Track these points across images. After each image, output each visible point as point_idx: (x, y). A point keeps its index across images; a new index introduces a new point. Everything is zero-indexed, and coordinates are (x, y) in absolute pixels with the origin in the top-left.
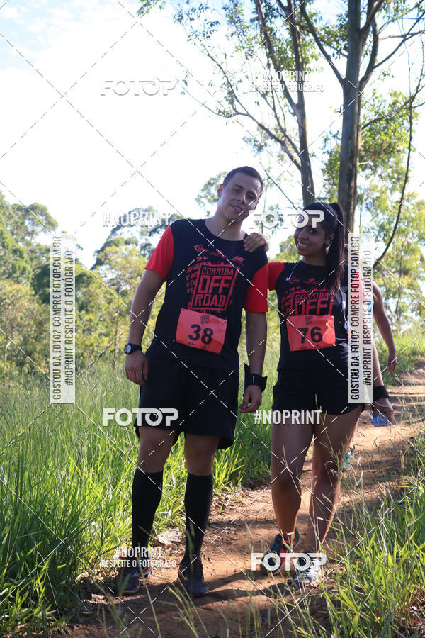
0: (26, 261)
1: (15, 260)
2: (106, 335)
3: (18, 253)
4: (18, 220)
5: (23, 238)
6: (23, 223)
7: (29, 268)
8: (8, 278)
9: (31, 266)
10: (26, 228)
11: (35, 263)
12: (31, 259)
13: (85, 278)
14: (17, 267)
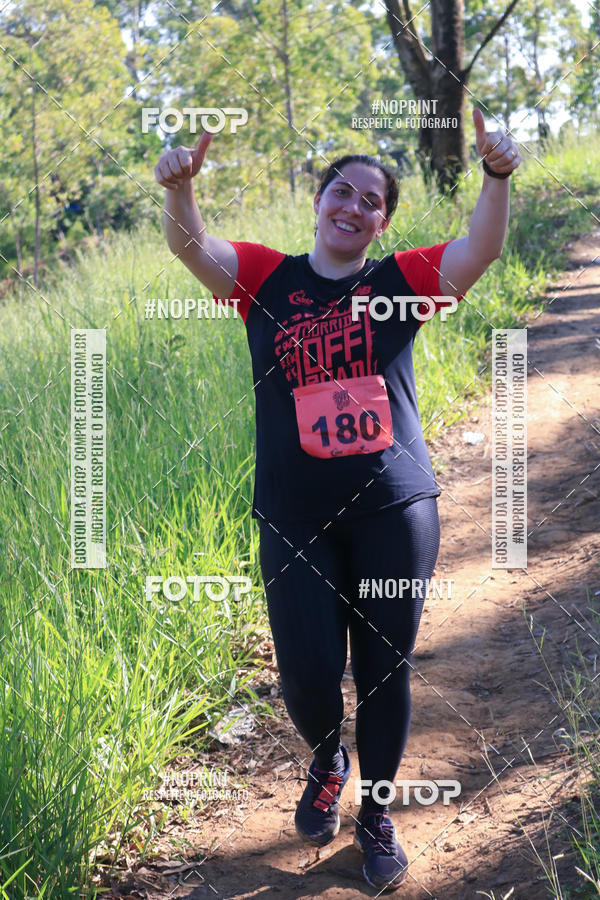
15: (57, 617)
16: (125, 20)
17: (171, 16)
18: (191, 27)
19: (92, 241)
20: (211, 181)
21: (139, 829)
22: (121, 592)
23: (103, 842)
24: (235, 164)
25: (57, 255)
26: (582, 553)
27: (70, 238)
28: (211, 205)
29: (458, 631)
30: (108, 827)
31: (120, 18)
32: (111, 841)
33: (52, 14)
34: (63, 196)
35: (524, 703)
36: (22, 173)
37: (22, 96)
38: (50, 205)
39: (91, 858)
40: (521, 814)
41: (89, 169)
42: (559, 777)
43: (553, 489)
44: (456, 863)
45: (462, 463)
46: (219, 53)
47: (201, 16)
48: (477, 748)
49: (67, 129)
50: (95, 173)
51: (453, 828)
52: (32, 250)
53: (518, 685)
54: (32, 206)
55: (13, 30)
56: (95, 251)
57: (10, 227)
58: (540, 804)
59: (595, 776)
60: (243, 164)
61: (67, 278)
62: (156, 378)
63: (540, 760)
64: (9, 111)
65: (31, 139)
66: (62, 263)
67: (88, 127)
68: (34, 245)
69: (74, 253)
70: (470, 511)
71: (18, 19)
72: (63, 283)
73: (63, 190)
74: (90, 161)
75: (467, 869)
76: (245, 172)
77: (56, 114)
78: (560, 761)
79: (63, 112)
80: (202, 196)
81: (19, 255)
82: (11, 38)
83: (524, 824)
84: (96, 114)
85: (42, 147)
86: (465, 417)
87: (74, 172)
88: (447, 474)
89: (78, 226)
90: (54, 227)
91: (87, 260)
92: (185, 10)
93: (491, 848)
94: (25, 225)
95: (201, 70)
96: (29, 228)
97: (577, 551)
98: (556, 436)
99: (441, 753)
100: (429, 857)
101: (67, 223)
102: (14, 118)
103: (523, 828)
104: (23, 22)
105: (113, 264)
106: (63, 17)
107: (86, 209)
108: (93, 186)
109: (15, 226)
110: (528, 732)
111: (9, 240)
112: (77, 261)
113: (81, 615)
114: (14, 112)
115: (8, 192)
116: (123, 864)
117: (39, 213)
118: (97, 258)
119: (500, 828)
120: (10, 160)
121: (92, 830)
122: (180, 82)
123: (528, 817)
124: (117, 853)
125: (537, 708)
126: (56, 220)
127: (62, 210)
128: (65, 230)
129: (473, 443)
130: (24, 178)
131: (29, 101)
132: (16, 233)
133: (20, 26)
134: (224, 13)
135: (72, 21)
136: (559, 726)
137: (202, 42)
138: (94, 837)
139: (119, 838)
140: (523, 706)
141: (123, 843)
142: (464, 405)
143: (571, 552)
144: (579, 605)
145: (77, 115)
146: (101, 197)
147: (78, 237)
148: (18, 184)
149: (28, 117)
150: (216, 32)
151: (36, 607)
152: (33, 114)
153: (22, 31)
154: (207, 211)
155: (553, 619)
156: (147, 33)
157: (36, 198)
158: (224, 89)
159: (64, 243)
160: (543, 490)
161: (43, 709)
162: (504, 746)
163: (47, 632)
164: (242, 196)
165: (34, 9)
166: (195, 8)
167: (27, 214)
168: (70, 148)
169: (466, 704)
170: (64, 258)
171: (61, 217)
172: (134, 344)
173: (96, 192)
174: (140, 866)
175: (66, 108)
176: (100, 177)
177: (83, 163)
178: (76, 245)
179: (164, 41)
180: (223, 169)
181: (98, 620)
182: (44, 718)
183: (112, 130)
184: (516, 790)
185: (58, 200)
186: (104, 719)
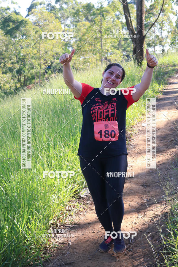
13: (24, 22)
15: (43, 165)
16: (62, 22)
17: (74, 21)
18: (78, 24)
19: (53, 75)
20: (82, 61)
21: (61, 217)
22: (58, 160)
23: (52, 220)
24: (88, 57)
25: (45, 79)
26: (170, 153)
27: (48, 74)
28: (82, 67)
29: (139, 171)
30: (54, 216)
31: (61, 22)
32: (54, 219)
33: (45, 20)
34: (46, 64)
35: (155, 189)
36: (37, 59)
37: (37, 40)
38: (43, 67)
39: (50, 223)
40: (153, 216)
41: (53, 58)
42: (163, 207)
43: (163, 138)
44: (137, 227)
45: (141, 131)
46: (85, 30)
47: (81, 22)
48: (143, 200)
49: (48, 48)
50: (54, 59)
51: (137, 219)
52: (39, 77)
53: (154, 185)
54: (39, 67)
55: (35, 24)
56: (54, 78)
57: (34, 71)
58: (158, 213)
59: (171, 207)
60: (90, 58)
61: (47, 84)
62: (68, 109)
63: (158, 203)
64: (34, 43)
65: (39, 50)
66: (46, 80)
67: (53, 48)
68: (39, 76)
69: (49, 78)
70: (143, 142)
71: (37, 22)
72: (46, 85)
73: (46, 63)
74: (53, 56)
75: (140, 229)
76: (90, 59)
77: (45, 44)
78: (163, 203)
79: (47, 44)
80: (80, 65)
81: (35, 78)
82: (35, 26)
83: (154, 218)
84: (55, 45)
85: (42, 52)
86: (142, 120)
87: (49, 59)
88: (138, 134)
89: (50, 72)
90: (44, 72)
91: (52, 80)
92: (77, 20)
93: (146, 224)
94: (37, 71)
95: (80, 34)
96: (38, 72)
97: (169, 153)
98: (164, 125)
99: (134, 201)
100: (131, 225)
101: (47, 71)
102: (35, 45)
103: (154, 219)
104: (38, 22)
105: (58, 81)
106: (47, 21)
107: (52, 68)
108: (54, 62)
109: (35, 71)
110: (155, 196)
111: (33, 75)
112: (49, 80)
113: (48, 165)
114: (35, 44)
115: (33, 63)
116: (57, 225)
117: (40, 68)
118: (54, 80)
119: (148, 219)
120: (34, 55)
121: (50, 217)
122: (75, 37)
123: (155, 217)
124: (56, 222)
125: (158, 190)
126: (44, 70)
127: (46, 68)
128: (47, 73)
129: (144, 126)
130: (37, 60)
131: (39, 41)
132: (35, 73)
133: (37, 23)
134: (86, 21)
135: (49, 22)
136: (163, 195)
137: (81, 28)
138: (50, 218)
139: (56, 219)
140: (155, 190)
141: (57, 220)
142: (142, 117)
143: (167, 153)
144: (169, 166)
145: (50, 45)
146: (56, 65)
147: (50, 74)
148: (36, 61)
149: (38, 45)
150: (84, 25)
151: (38, 163)
152: (40, 45)
153: (38, 24)
154: (81, 69)
155: (162, 169)
156: (68, 25)
157: (40, 65)
158: (86, 39)
159: (46, 76)
160: (161, 138)
161: (39, 187)
162: (150, 199)
163: (40, 169)
164: (89, 65)
165: (41, 19)
166: (79, 20)
167: (38, 68)
168: (48, 53)
169: (141, 189)
170: (47, 79)
171: (46, 69)
172: (63, 100)
173: (54, 63)
174: (61, 226)
175: (48, 43)
176: (55, 60)
177: (51, 56)
178: (49, 76)
179: (72, 27)
180: (85, 59)
181: (52, 166)
182: (39, 189)
183: (58, 49)
184: (152, 210)
185: (45, 65)
186: (53, 190)
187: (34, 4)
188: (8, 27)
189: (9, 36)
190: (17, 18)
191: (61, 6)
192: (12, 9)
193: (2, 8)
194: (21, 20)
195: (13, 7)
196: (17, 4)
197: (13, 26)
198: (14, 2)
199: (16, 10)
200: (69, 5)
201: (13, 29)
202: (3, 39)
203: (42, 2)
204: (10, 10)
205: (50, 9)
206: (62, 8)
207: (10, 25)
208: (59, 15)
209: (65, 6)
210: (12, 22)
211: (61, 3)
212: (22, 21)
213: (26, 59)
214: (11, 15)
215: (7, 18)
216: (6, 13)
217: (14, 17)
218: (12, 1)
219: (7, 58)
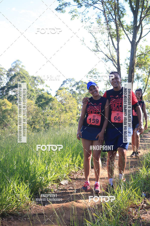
0: (34, 93)
1: (31, 93)
2: (58, 117)
3: (32, 91)
4: (33, 81)
5: (34, 86)
6: (34, 82)
7: (35, 96)
8: (29, 98)
9: (36, 95)
10: (35, 83)
11: (37, 94)
12: (36, 93)
13: (52, 99)
14: (32, 95)
187: (61, 88)
188: (41, 102)
189: (41, 108)
190: (48, 96)
191: (80, 92)
192: (45, 90)
193: (39, 89)
194: (51, 97)
195: (46, 89)
196: (49, 87)
197: (45, 101)
198: (48, 86)
199: (48, 92)
200: (85, 92)
201: (44, 103)
202: (36, 108)
203: (67, 88)
204: (44, 91)
205: (72, 93)
206: (80, 93)
207: (42, 101)
208: (78, 98)
209: (82, 92)
210: (44, 98)
211: (80, 90)
212: (51, 99)
213: (50, 124)
214: (44, 93)
215: (41, 96)
216: (41, 93)
217: (46, 96)
218: (46, 85)
219: (36, 122)
